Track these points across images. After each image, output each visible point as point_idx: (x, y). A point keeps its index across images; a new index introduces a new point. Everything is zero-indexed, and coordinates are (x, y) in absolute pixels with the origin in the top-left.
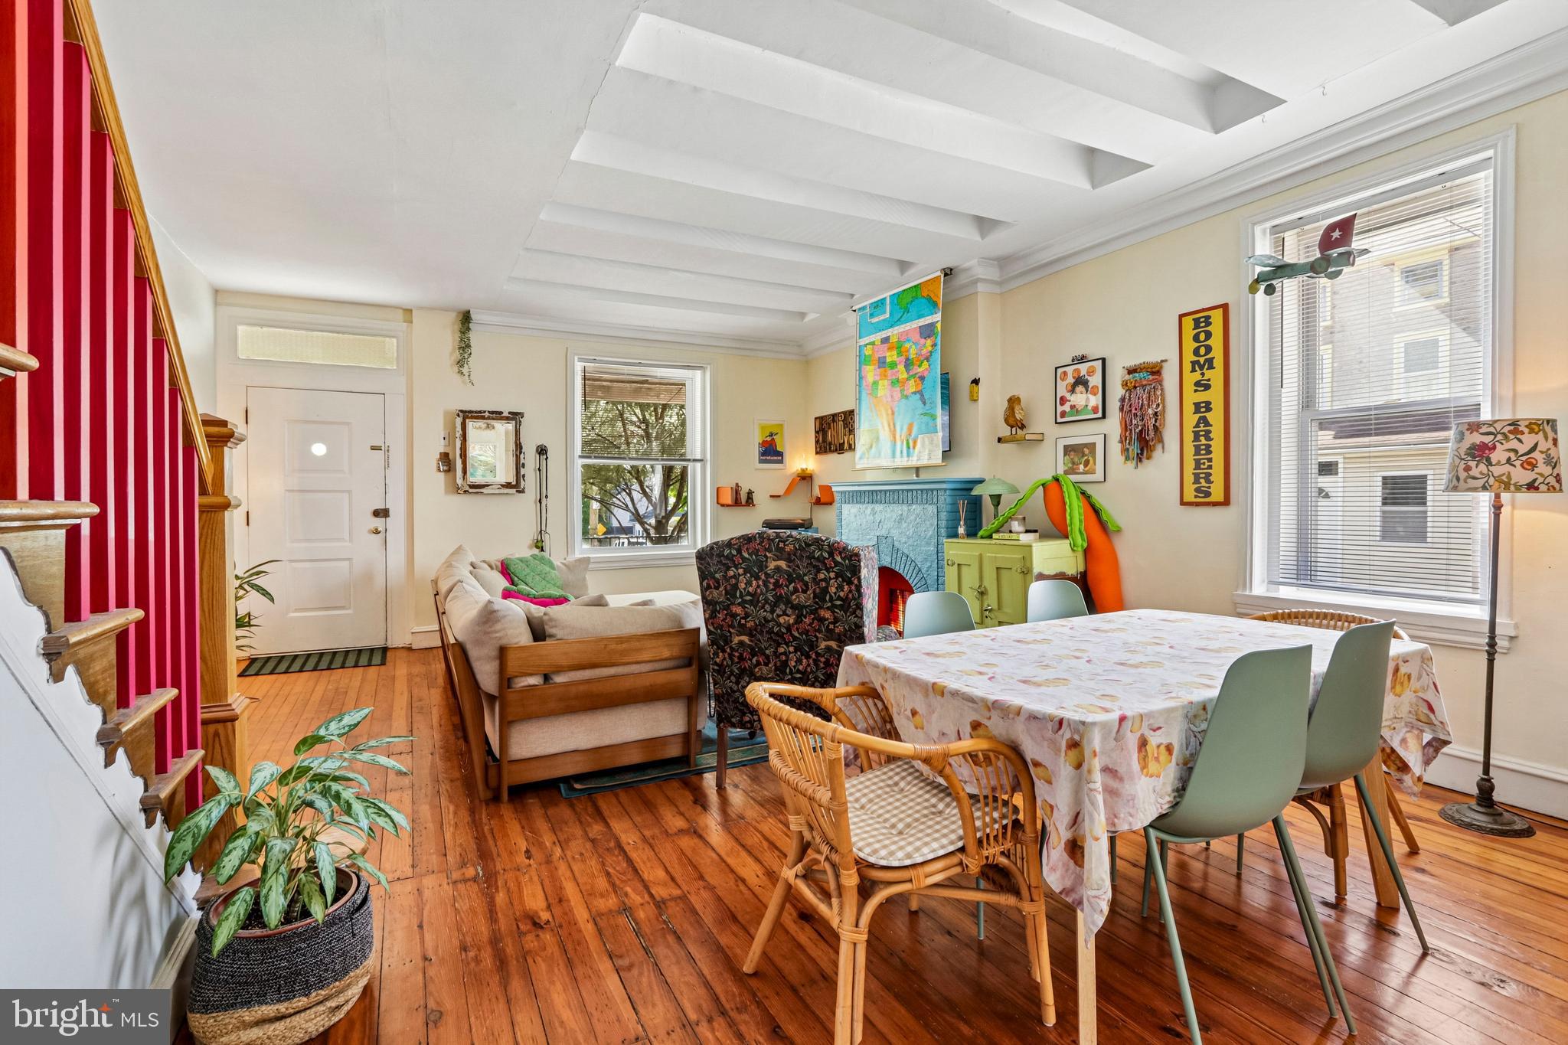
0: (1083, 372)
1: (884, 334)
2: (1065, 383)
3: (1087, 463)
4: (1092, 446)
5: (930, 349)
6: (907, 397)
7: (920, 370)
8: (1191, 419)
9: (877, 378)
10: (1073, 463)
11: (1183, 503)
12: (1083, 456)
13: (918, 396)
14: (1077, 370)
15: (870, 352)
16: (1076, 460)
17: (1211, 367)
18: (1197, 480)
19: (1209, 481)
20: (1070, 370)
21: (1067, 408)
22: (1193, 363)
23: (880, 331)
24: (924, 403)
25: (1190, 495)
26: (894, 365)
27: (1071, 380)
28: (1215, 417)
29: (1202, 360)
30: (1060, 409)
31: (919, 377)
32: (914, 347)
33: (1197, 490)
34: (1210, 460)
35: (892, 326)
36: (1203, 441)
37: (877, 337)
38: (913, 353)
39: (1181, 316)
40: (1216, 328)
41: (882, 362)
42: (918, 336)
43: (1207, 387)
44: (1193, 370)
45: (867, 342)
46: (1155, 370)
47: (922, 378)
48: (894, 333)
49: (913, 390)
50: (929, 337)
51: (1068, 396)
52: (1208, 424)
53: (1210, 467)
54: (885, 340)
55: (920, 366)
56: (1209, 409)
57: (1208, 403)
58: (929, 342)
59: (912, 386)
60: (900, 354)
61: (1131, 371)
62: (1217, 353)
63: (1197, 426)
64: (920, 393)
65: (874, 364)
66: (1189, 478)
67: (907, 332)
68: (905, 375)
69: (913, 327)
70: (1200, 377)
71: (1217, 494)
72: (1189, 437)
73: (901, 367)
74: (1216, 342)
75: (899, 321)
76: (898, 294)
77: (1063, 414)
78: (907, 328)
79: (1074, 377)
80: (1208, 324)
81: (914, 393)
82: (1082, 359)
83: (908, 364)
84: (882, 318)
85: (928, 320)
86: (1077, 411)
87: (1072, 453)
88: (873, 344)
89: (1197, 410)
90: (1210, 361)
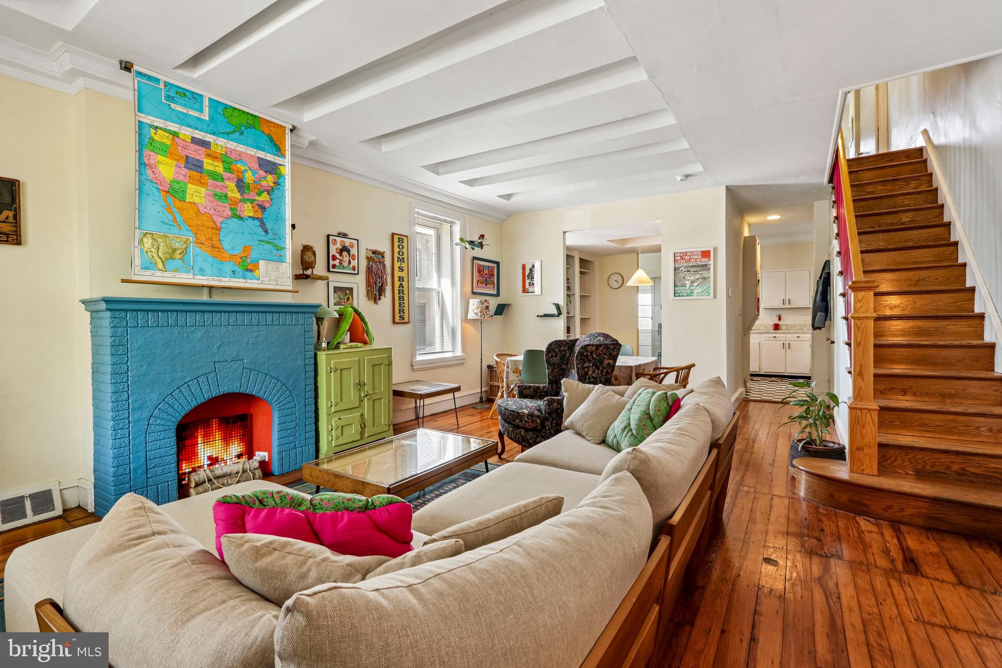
0: (347, 244)
1: (199, 135)
2: (335, 247)
3: (348, 299)
4: (351, 290)
5: (272, 185)
6: (241, 218)
7: (260, 198)
8: (397, 284)
9: (181, 178)
10: (340, 298)
11: (394, 322)
12: (346, 294)
13: (257, 223)
14: (344, 242)
15: (168, 142)
16: (342, 296)
17: (404, 262)
18: (400, 313)
19: (404, 313)
20: (339, 239)
21: (337, 262)
22: (398, 258)
23: (190, 126)
24: (266, 232)
25: (397, 319)
26: (214, 176)
27: (339, 246)
28: (405, 284)
29: (401, 257)
30: (332, 262)
31: (258, 205)
32: (250, 172)
33: (400, 317)
34: (404, 303)
35: (214, 134)
36: (402, 295)
37: (187, 133)
38: (249, 177)
39: (393, 234)
40: (405, 244)
41: (195, 165)
42: (256, 165)
43: (403, 270)
44: (398, 261)
45: (162, 126)
46: (382, 255)
47: (263, 208)
48: (220, 144)
49: (251, 214)
50: (270, 173)
51: (338, 256)
52: (403, 287)
53: (404, 307)
54: (205, 144)
55: (259, 195)
56: (403, 281)
57: (403, 278)
58: (270, 178)
59: (248, 210)
60: (229, 169)
61: (374, 252)
62: (405, 256)
63: (399, 287)
64: (261, 220)
65: (178, 160)
66: (397, 311)
67: (240, 154)
68: (237, 195)
69: (249, 152)
70: (400, 265)
71: (406, 320)
72: (396, 292)
73: (232, 185)
74: (405, 251)
75: (227, 135)
76: (226, 107)
77: (334, 266)
78: (238, 149)
79: (341, 245)
80: (403, 242)
81: (253, 218)
82: (345, 235)
83: (241, 185)
84: (192, 113)
85: (270, 157)
86: (343, 267)
87: (339, 292)
88: (175, 135)
89: (399, 281)
90: (403, 258)
